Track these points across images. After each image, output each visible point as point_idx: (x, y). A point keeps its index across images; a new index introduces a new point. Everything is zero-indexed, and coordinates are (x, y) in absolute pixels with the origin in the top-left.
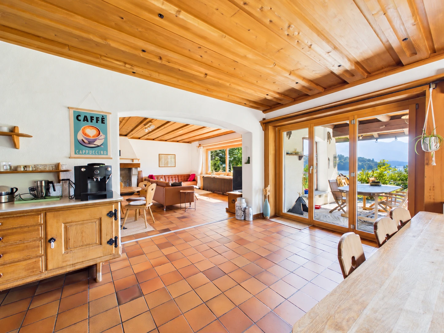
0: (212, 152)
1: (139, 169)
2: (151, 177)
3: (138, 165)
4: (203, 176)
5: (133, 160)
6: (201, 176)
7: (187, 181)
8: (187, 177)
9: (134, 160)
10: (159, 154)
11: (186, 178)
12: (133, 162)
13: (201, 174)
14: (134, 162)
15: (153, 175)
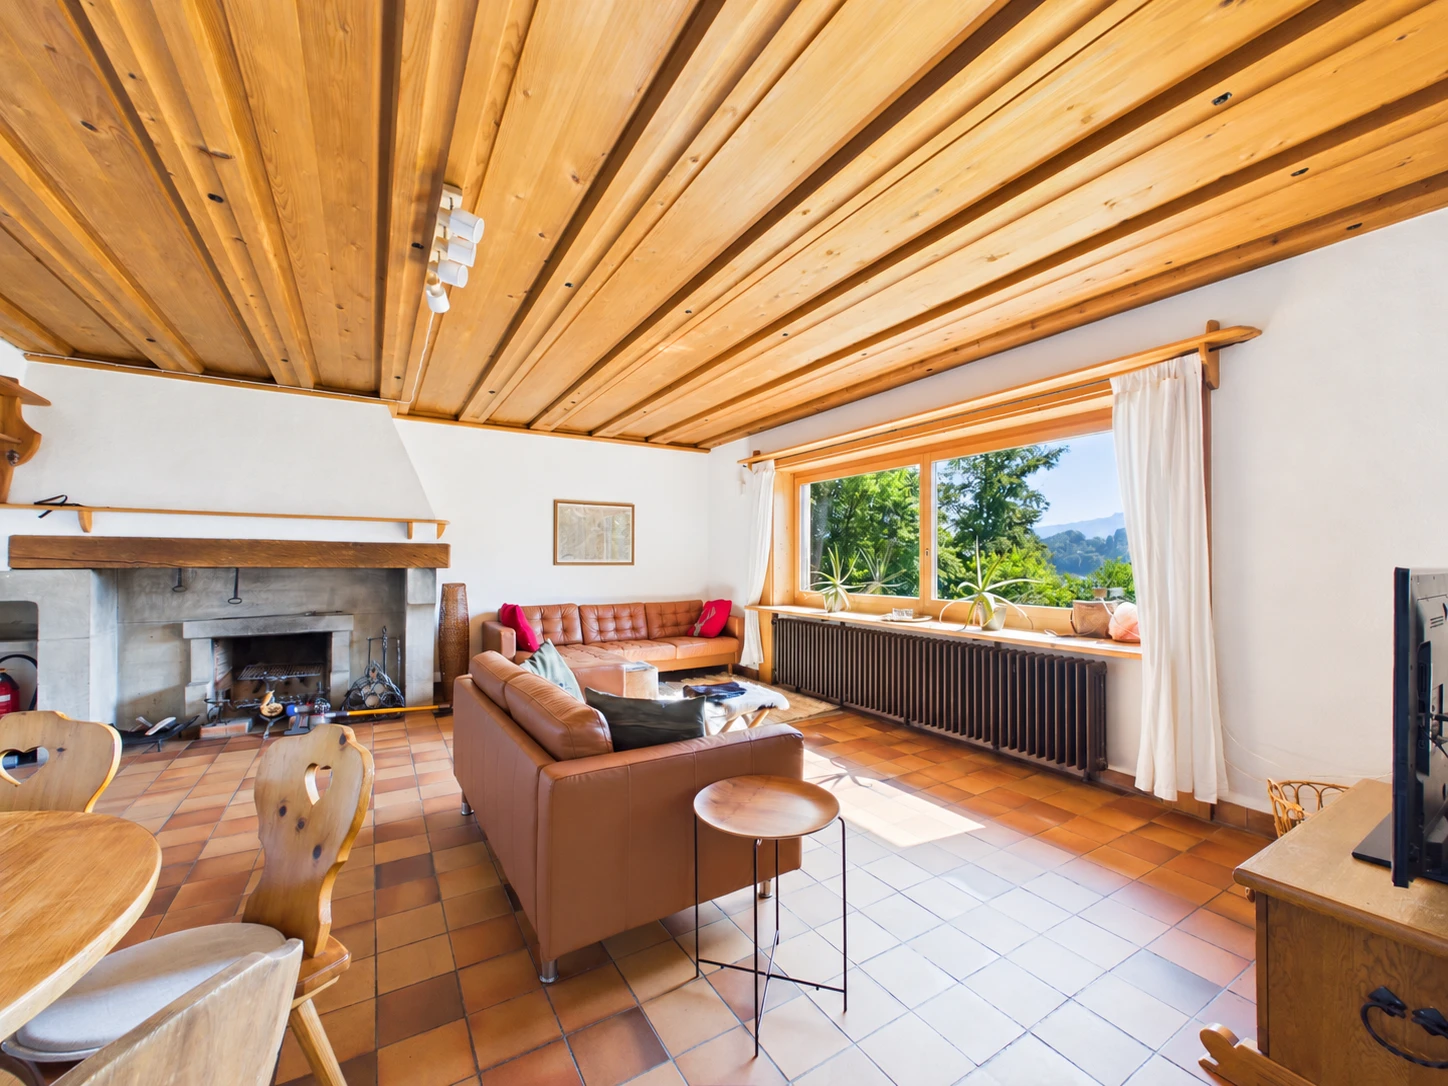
0: (815, 489)
1: (443, 576)
2: (510, 615)
3: (435, 556)
4: (775, 615)
5: (407, 525)
6: (760, 613)
7: (689, 634)
8: (688, 611)
9: (415, 525)
10: (556, 503)
11: (683, 618)
12: (409, 536)
13: (760, 603)
14: (416, 539)
15: (520, 605)
